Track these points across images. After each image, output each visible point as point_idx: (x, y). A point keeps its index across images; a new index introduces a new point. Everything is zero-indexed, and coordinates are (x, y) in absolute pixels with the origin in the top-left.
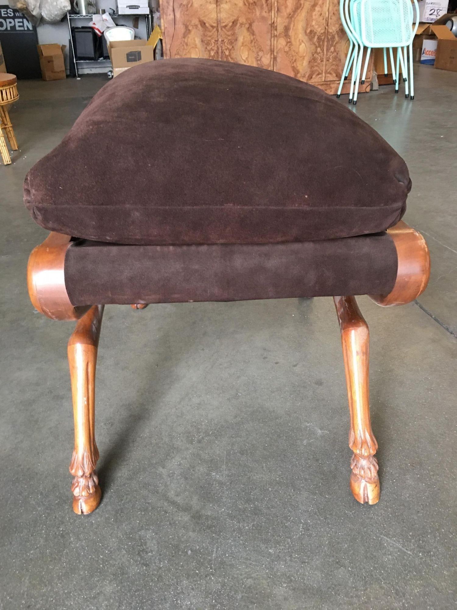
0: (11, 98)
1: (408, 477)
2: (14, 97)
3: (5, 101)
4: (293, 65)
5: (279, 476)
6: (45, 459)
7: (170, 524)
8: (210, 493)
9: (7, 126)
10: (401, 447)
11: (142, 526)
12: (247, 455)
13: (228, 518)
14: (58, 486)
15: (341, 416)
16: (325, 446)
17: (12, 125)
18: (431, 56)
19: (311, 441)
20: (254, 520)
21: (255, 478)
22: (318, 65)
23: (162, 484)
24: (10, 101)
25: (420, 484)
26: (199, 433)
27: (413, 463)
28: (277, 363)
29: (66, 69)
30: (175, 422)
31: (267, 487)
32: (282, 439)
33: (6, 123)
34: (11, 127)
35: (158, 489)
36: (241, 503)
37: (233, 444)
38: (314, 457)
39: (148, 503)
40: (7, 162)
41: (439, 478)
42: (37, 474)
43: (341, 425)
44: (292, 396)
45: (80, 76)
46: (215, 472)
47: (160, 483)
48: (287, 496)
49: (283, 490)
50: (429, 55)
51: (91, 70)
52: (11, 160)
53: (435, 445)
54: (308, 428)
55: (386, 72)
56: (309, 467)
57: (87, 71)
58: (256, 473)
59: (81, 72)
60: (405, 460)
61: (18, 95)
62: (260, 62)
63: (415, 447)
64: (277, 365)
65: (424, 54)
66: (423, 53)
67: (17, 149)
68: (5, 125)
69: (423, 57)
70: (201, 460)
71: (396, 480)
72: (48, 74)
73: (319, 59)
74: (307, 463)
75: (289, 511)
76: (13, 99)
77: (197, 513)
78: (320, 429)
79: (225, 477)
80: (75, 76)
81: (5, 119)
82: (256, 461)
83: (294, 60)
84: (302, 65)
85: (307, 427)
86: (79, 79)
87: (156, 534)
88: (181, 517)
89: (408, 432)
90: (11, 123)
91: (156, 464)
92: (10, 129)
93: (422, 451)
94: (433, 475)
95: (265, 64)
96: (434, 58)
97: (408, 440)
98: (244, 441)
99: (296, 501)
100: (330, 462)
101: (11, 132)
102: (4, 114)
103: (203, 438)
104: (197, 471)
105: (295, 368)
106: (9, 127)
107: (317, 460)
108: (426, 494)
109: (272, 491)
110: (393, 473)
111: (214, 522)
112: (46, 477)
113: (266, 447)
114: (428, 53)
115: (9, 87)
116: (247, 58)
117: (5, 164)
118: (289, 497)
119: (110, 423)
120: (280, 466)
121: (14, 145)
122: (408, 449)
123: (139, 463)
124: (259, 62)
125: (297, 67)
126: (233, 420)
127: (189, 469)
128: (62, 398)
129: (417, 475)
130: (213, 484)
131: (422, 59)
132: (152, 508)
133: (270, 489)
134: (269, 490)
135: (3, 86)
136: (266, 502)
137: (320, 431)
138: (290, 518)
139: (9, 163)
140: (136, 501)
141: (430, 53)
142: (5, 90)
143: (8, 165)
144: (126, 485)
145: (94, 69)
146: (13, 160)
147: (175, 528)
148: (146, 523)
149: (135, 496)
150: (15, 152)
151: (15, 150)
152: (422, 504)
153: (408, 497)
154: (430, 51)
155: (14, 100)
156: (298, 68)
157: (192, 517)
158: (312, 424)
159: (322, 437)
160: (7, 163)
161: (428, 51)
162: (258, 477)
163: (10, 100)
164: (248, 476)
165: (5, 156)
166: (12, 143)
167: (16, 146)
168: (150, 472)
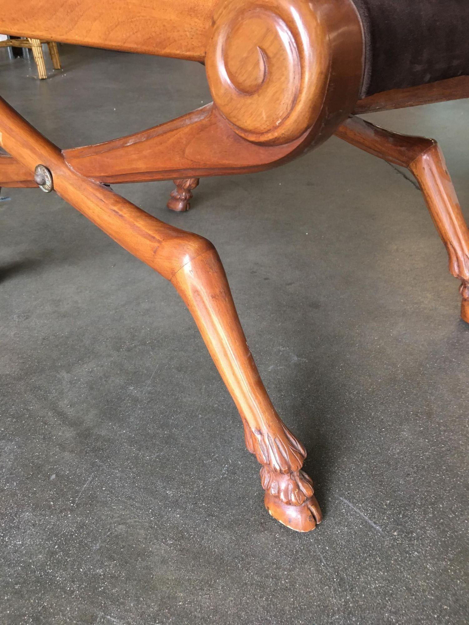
1: (406, 427)
5: (220, 402)
7: (44, 438)
8: (115, 410)
10: (406, 390)
11: (6, 435)
12: (185, 372)
13: (126, 442)
15: (332, 345)
16: (296, 376)
19: (279, 368)
20: (162, 450)
21: (185, 400)
23: (56, 390)
25: (421, 440)
26: (133, 340)
27: (418, 412)
28: (266, 279)
30: (108, 325)
31: (197, 413)
35: (49, 395)
36: (153, 427)
37: (172, 358)
38: (276, 387)
39: (27, 410)
41: (452, 435)
44: (272, 315)
46: (134, 386)
47: (54, 389)
48: (220, 428)
49: (218, 419)
52: (47, 76)
53: (458, 394)
54: (281, 353)
58: (189, 395)
60: (407, 407)
63: (427, 393)
64: (267, 281)
67: (60, 68)
70: (121, 370)
71: (387, 430)
75: (216, 446)
77: (86, 430)
78: (297, 356)
79: (145, 393)
82: (194, 381)
85: (280, 351)
87: (19, 447)
88: (63, 433)
91: (61, 366)
93: (435, 399)
94: (445, 431)
97: (418, 384)
98: (189, 356)
99: (231, 435)
100: (296, 395)
103: (135, 346)
104: (110, 382)
105: (288, 287)
107: (280, 391)
108: (427, 453)
109: (201, 418)
110: (385, 420)
111: (105, 445)
117: (40, 78)
118: (223, 429)
119: (25, 316)
121: (57, 63)
122: (416, 395)
123: (38, 363)
127: (101, 378)
129: (420, 427)
130: (124, 400)
132: (29, 417)
133: (200, 416)
134: (199, 417)
136: (188, 431)
137: (296, 358)
138: (214, 456)
139: (44, 77)
140: (13, 405)
143: (43, 79)
144: (10, 385)
146: (50, 77)
147: (48, 444)
148: (13, 432)
149: (15, 399)
151: (57, 69)
152: (416, 466)
153: (398, 453)
157: (78, 434)
158: (288, 348)
159: (297, 365)
160: (42, 77)
162: (189, 399)
164: (176, 397)
165: (42, 70)
166: (54, 60)
167: (59, 64)
168: (48, 375)
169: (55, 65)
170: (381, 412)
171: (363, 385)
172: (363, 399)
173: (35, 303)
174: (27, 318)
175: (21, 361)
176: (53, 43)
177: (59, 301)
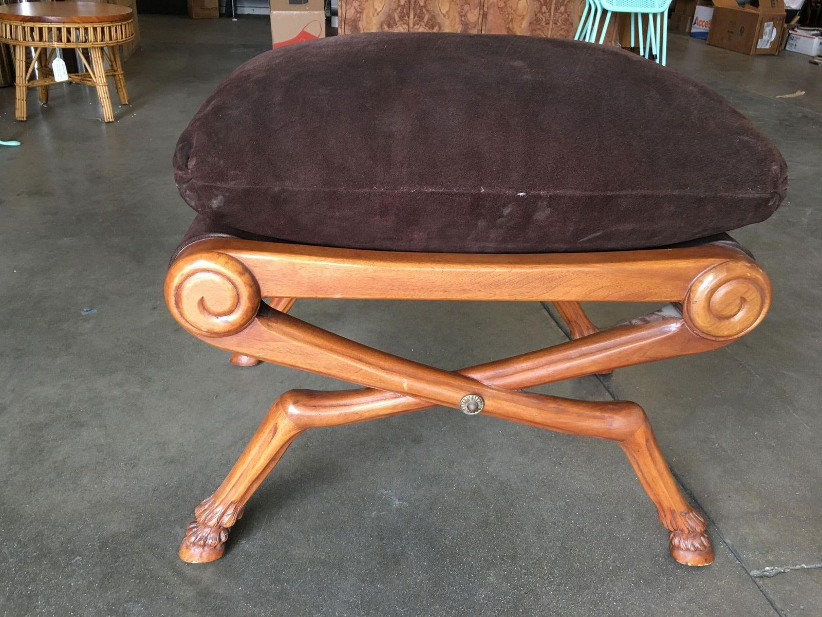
0: (122, 38)
1: (492, 572)
2: (126, 37)
3: (113, 42)
4: (508, 26)
5: (326, 553)
6: (37, 500)
7: (168, 598)
8: (230, 566)
9: (116, 73)
10: (495, 533)
11: (132, 597)
12: (294, 522)
13: (242, 600)
14: (44, 535)
15: (431, 486)
16: (397, 522)
17: (122, 72)
18: (704, 27)
19: (381, 514)
20: (275, 606)
21: (294, 553)
22: (542, 28)
24: (121, 42)
25: (504, 584)
27: (504, 556)
29: (220, 6)
30: (215, 471)
31: (306, 567)
32: (345, 507)
33: (115, 68)
34: (121, 74)
35: (166, 553)
36: (266, 583)
37: (280, 507)
38: (379, 535)
39: (148, 569)
40: (109, 118)
41: (531, 578)
42: (22, 516)
43: (427, 497)
44: (376, 454)
45: (237, 16)
46: (245, 540)
47: (171, 546)
48: (328, 580)
49: (325, 572)
50: (703, 26)
51: (253, 10)
52: (114, 117)
53: (541, 535)
54: (384, 497)
55: (633, 45)
56: (369, 546)
57: (248, 11)
58: (298, 547)
59: (239, 11)
60: (495, 551)
61: (132, 35)
62: (465, 19)
63: (514, 535)
65: (696, 25)
66: (695, 23)
67: (127, 103)
68: (114, 71)
69: (695, 28)
71: (475, 576)
72: (196, 11)
73: (544, 20)
74: (368, 542)
75: (324, 600)
76: (124, 39)
77: (205, 589)
78: (399, 499)
79: (257, 547)
80: (230, 16)
81: (114, 64)
82: (302, 532)
83: (509, 20)
84: (520, 27)
85: (382, 495)
86: (235, 20)
87: (146, 609)
88: (184, 592)
89: (511, 516)
90: (123, 70)
92: (121, 77)
93: (521, 542)
94: (525, 574)
95: (471, 21)
96: (708, 31)
97: (507, 526)
98: (296, 504)
99: (337, 587)
100: (397, 543)
101: (121, 80)
102: (115, 57)
106: (118, 75)
107: (382, 539)
108: (508, 597)
109: (310, 571)
110: (474, 565)
111: (224, 603)
112: (31, 522)
113: (322, 514)
114: (701, 23)
115: (120, 23)
116: (447, 12)
117: (106, 121)
118: (329, 582)
119: (132, 464)
120: (332, 542)
121: (124, 98)
122: (504, 537)
123: (152, 518)
124: (463, 19)
125: (513, 28)
126: (290, 476)
128: (82, 426)
129: (505, 571)
130: (237, 555)
131: (693, 30)
132: (151, 577)
133: (309, 569)
134: (307, 570)
135: (112, 22)
136: (297, 585)
137: (397, 502)
138: (322, 609)
139: (111, 121)
140: (134, 565)
141: (704, 24)
142: (114, 27)
143: (110, 122)
144: (128, 544)
145: (258, 8)
146: (117, 117)
147: (172, 605)
148: (138, 594)
149: (135, 559)
150: (125, 107)
151: (124, 105)
152: (498, 610)
153: (483, 598)
154: (704, 21)
155: (126, 40)
156: (515, 30)
157: (198, 593)
158: (390, 492)
159: (398, 510)
160: (108, 120)
161: (701, 21)
162: (299, 552)
163: (121, 40)
164: (286, 550)
165: (107, 111)
166: (121, 94)
167: (126, 100)
168: (162, 531)
169: (122, 100)
170: (472, 557)
171: (458, 530)
172: (457, 544)
173: (139, 448)
174: (134, 466)
175: (135, 516)
176: (120, 76)
177: (165, 443)
